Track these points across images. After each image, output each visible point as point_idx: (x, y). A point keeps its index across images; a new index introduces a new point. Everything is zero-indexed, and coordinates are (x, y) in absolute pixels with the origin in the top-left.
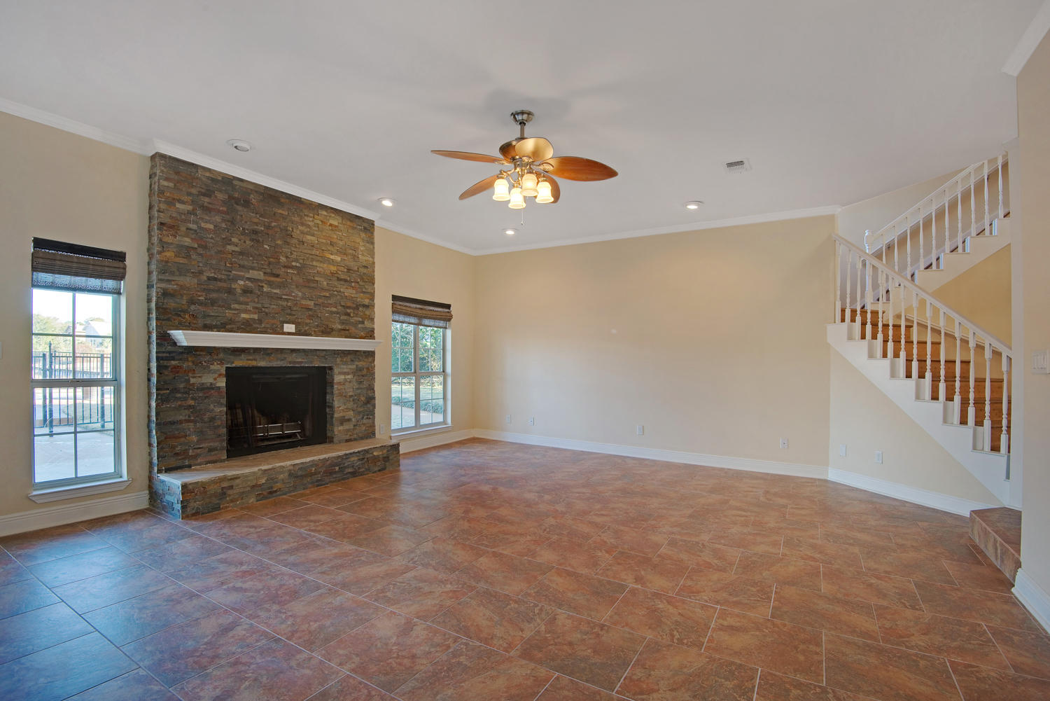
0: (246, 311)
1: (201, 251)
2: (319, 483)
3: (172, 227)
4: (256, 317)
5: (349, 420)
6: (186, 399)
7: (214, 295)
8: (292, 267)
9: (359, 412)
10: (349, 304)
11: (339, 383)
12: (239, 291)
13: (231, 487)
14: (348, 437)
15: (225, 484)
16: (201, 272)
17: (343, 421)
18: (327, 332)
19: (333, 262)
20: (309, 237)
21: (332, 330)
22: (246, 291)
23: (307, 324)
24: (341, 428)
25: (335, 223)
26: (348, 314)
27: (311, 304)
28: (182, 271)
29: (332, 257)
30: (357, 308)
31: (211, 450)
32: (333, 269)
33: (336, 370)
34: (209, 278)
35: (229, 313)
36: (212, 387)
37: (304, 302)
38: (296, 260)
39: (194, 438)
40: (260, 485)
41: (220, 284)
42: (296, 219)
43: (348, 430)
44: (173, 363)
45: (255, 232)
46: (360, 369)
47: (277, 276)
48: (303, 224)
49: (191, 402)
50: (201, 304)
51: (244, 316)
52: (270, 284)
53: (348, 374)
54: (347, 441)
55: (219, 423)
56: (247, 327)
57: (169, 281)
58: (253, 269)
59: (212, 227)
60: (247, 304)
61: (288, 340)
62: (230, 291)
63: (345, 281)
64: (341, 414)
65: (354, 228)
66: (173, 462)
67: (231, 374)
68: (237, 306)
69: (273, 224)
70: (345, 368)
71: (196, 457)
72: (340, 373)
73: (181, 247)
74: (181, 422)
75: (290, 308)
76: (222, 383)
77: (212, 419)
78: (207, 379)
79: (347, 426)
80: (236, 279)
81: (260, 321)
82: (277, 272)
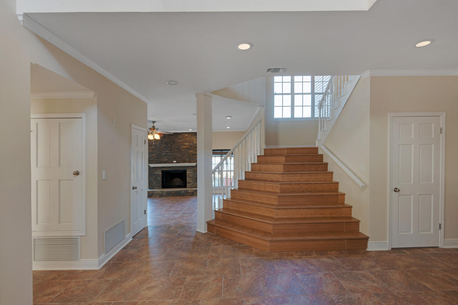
0: (165, 159)
1: (156, 149)
2: (173, 196)
3: (151, 146)
4: (167, 160)
5: (191, 183)
6: (153, 176)
7: (159, 157)
8: (175, 148)
9: (194, 181)
10: (191, 154)
11: (188, 174)
12: (164, 155)
13: (154, 193)
14: (190, 187)
15: (153, 192)
16: (156, 153)
17: (189, 183)
18: (184, 162)
19: (186, 145)
20: (179, 141)
21: (186, 161)
22: (165, 155)
23: (179, 160)
24: (189, 184)
25: (187, 136)
26: (191, 157)
27: (180, 156)
28: (153, 153)
29: (186, 144)
30: (193, 155)
31: (158, 186)
32: (186, 147)
33: (187, 171)
34: (158, 154)
35: (161, 160)
36: (158, 174)
37: (178, 156)
38: (176, 147)
39: (155, 184)
40: (160, 194)
41: (160, 154)
42: (176, 137)
43: (191, 185)
44: (151, 170)
45: (167, 143)
46: (194, 170)
47: (172, 151)
48: (178, 138)
49: (154, 177)
50: (156, 158)
51: (165, 160)
52: (170, 153)
53: (191, 171)
54: (190, 188)
55: (159, 181)
56: (165, 162)
57: (150, 155)
58: (166, 150)
59: (158, 144)
60: (165, 157)
61: (175, 164)
62: (162, 156)
63: (190, 149)
64: (189, 181)
65: (192, 136)
66: (151, 188)
67: (163, 172)
68: (163, 158)
69: (171, 140)
70: (190, 170)
71: (155, 187)
72: (188, 171)
73: (152, 149)
74: (152, 180)
75: (175, 157)
76: (160, 173)
77: (158, 180)
78: (157, 173)
79: (190, 184)
80: (163, 153)
81: (168, 161)
82: (172, 150)
